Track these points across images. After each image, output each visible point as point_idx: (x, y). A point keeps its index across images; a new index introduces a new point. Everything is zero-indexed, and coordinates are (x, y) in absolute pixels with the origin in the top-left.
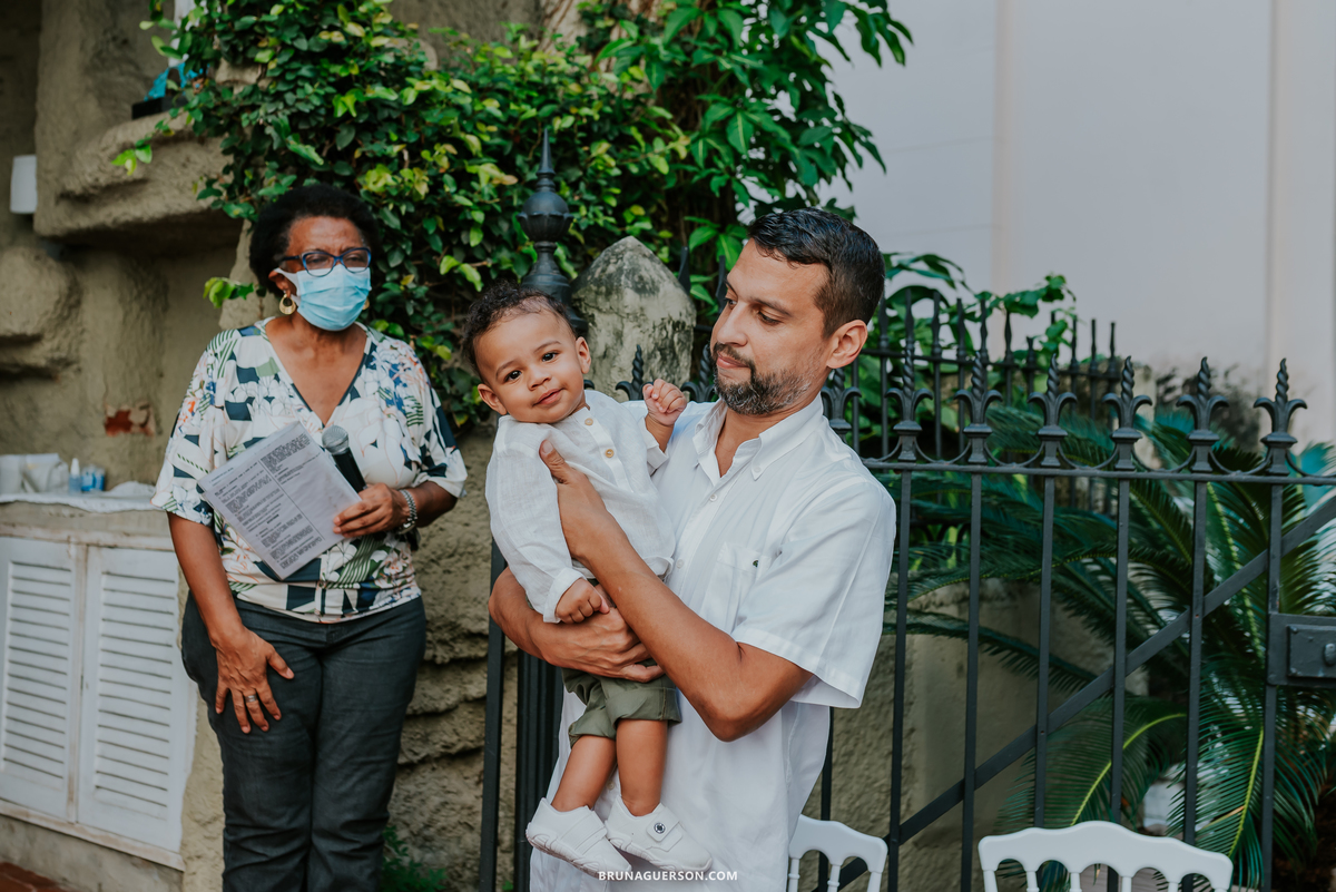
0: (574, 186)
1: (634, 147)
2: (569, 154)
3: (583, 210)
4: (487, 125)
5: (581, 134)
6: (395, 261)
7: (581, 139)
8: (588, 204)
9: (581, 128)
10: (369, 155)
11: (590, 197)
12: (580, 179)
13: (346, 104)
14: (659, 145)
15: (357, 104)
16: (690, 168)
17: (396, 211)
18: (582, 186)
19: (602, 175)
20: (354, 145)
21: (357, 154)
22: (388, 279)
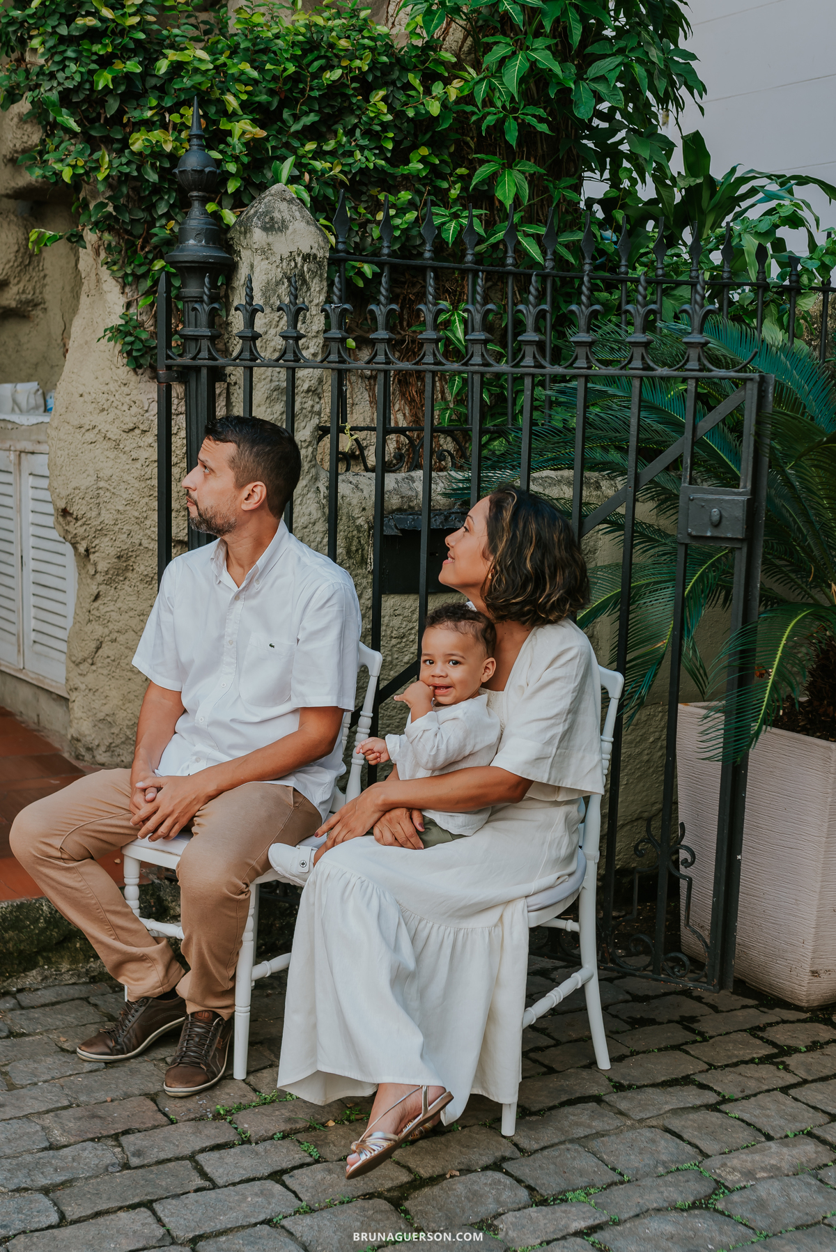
0: (350, 133)
1: (412, 93)
2: (346, 104)
3: (358, 155)
4: (246, 85)
5: (354, 85)
6: (162, 209)
7: (354, 89)
8: (362, 149)
9: (354, 79)
10: (132, 120)
11: (365, 142)
12: (355, 126)
13: (104, 80)
14: (438, 89)
15: (114, 80)
16: (469, 108)
17: (153, 165)
18: (358, 132)
19: (376, 121)
20: (121, 112)
21: (125, 120)
22: (158, 225)
